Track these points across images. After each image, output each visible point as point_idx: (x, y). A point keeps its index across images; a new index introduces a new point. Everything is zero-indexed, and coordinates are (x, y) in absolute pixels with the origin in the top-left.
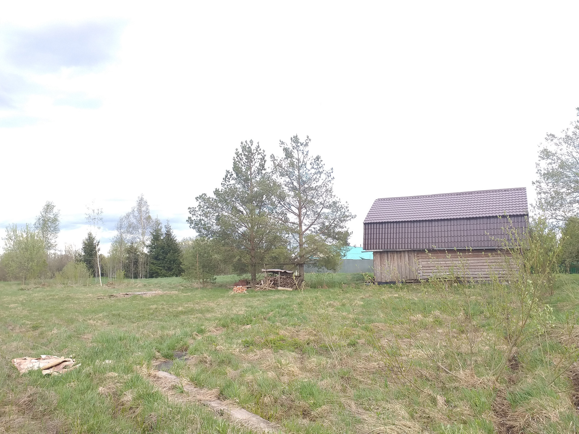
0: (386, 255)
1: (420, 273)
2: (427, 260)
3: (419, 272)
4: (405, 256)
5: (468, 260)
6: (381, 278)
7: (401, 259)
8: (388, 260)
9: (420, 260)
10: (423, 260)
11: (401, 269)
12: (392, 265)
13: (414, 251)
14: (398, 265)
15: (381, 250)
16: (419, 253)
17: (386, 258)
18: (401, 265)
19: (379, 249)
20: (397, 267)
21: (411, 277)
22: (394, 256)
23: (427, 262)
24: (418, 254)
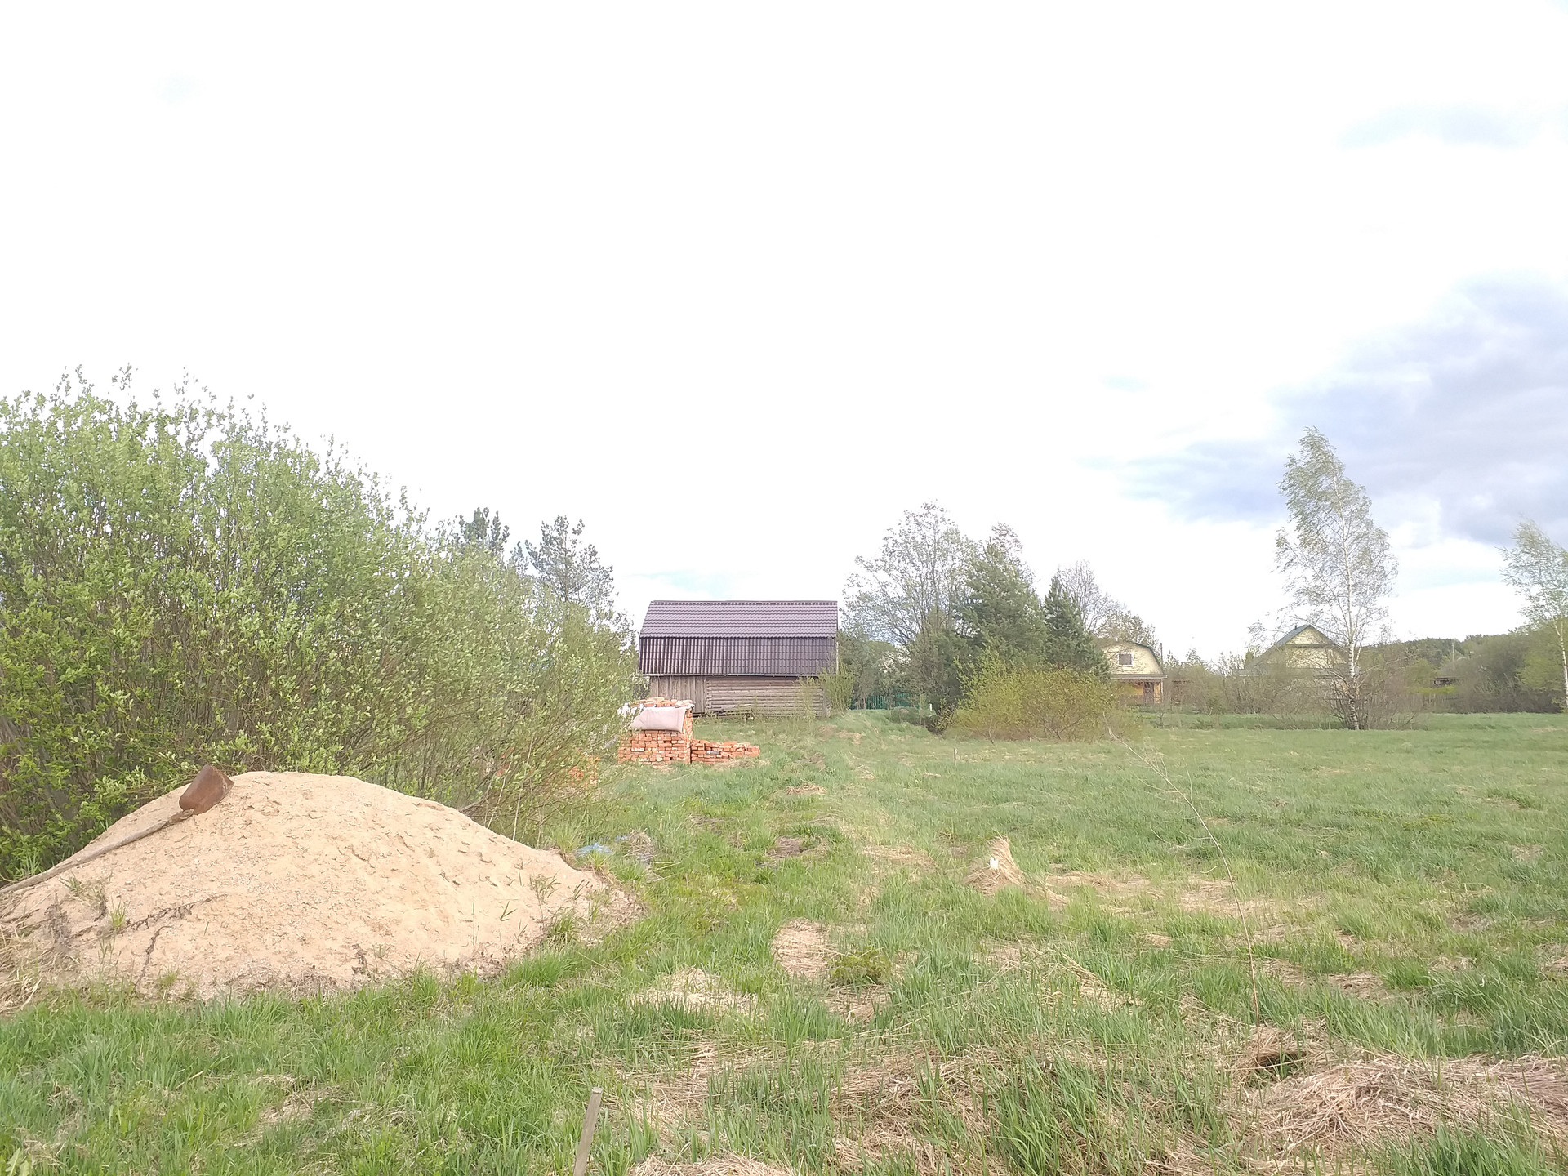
0: (666, 681)
1: (708, 705)
5: (767, 689)
7: (685, 686)
9: (710, 689)
10: (713, 688)
16: (710, 679)
20: (680, 697)
22: (677, 683)
23: (718, 690)
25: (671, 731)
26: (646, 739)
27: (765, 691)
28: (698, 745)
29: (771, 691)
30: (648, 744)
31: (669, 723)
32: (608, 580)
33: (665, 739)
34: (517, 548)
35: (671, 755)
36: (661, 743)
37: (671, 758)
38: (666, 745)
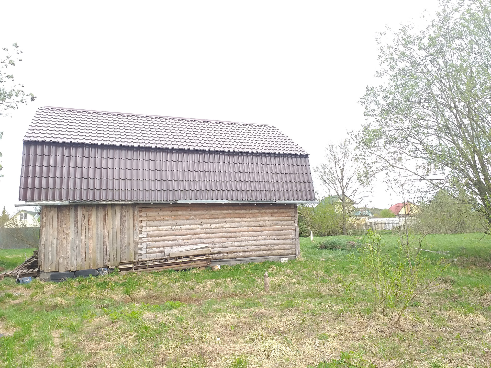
0: (72, 213)
1: (141, 249)
2: (158, 223)
3: (139, 246)
4: (114, 215)
6: (58, 264)
7: (104, 221)
8: (76, 225)
9: (144, 224)
10: (149, 223)
11: (105, 241)
12: (84, 235)
13: (135, 205)
14: (98, 234)
15: (58, 203)
16: (143, 209)
17: (72, 220)
18: (105, 234)
20: (95, 239)
21: (124, 257)
22: (90, 216)
23: (157, 226)
24: (140, 212)
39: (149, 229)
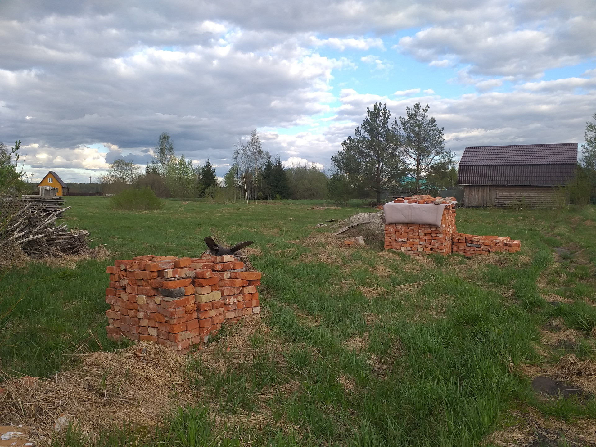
0: (474, 188)
3: (496, 200)
4: (487, 189)
5: (531, 193)
7: (484, 191)
8: (474, 192)
9: (497, 192)
10: (499, 192)
11: (484, 197)
12: (477, 195)
13: (494, 186)
14: (482, 195)
15: (471, 185)
17: (473, 190)
18: (484, 195)
19: (469, 184)
20: (480, 196)
21: (490, 203)
22: (479, 189)
23: (502, 193)
24: (496, 188)
25: (431, 225)
26: (408, 231)
27: (530, 194)
28: (459, 237)
29: (533, 194)
30: (410, 236)
31: (429, 218)
32: (441, 135)
33: (426, 232)
34: (395, 121)
35: (430, 247)
36: (422, 235)
37: (431, 249)
38: (426, 237)
39: (499, 194)
